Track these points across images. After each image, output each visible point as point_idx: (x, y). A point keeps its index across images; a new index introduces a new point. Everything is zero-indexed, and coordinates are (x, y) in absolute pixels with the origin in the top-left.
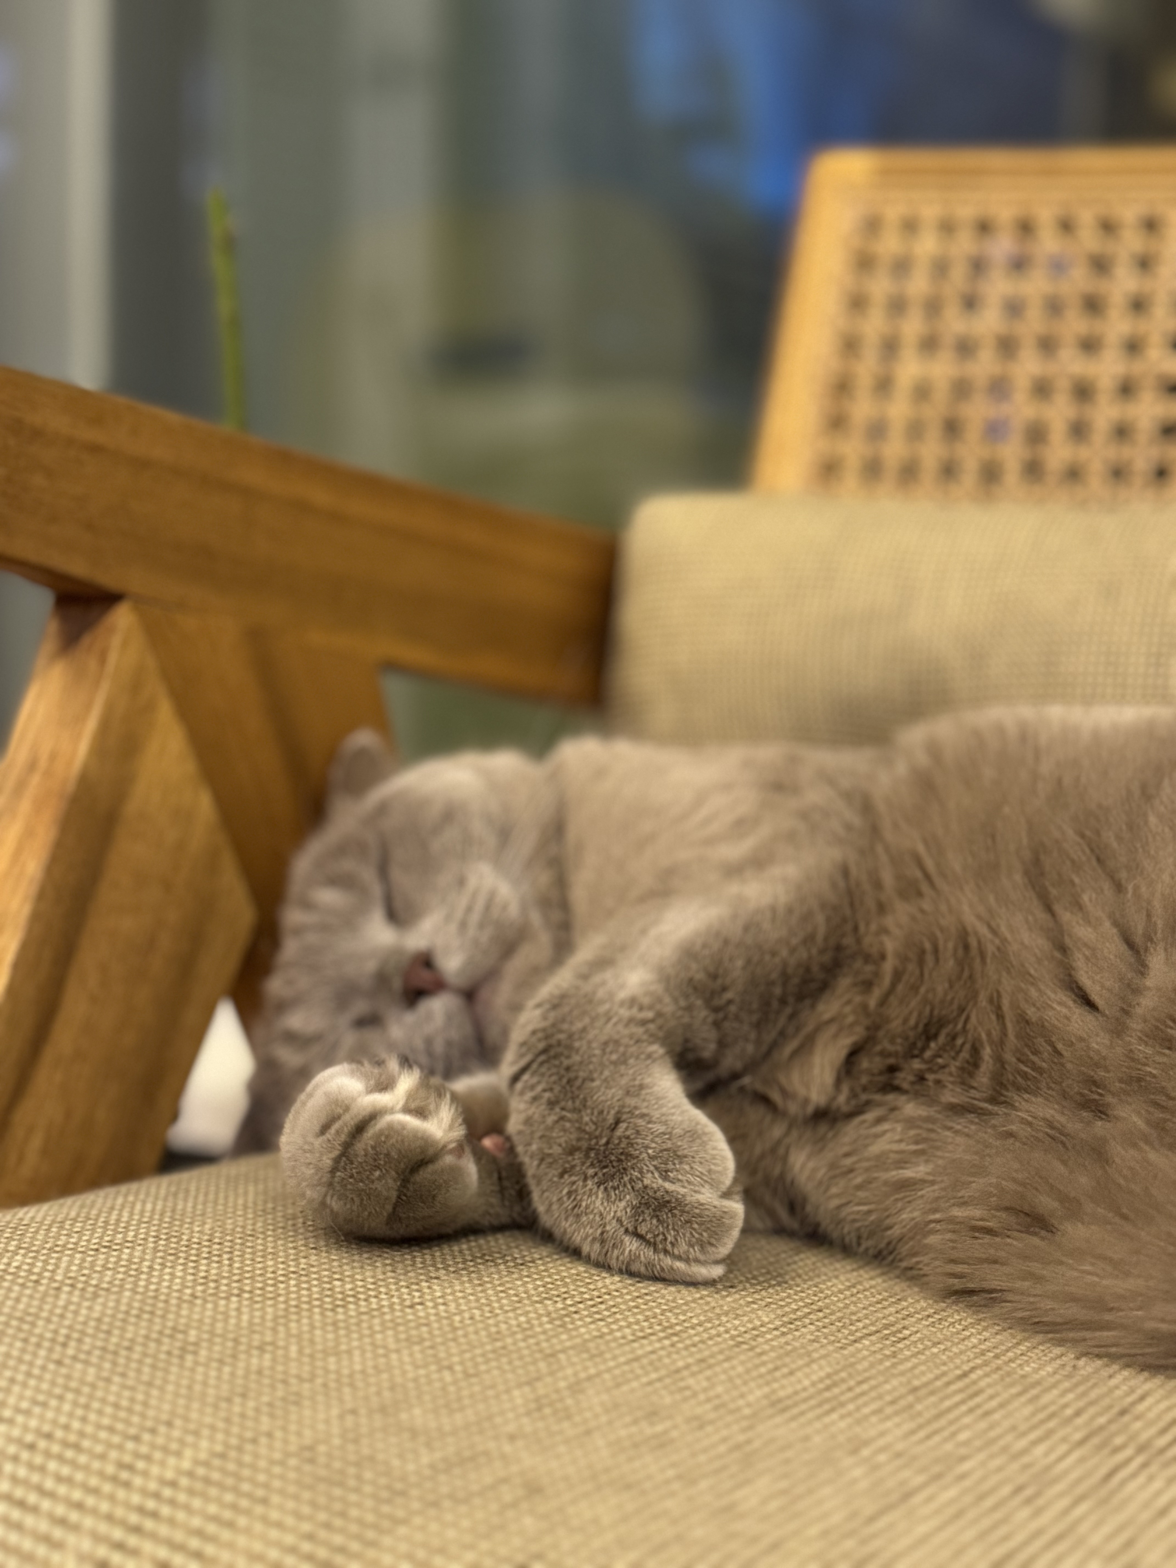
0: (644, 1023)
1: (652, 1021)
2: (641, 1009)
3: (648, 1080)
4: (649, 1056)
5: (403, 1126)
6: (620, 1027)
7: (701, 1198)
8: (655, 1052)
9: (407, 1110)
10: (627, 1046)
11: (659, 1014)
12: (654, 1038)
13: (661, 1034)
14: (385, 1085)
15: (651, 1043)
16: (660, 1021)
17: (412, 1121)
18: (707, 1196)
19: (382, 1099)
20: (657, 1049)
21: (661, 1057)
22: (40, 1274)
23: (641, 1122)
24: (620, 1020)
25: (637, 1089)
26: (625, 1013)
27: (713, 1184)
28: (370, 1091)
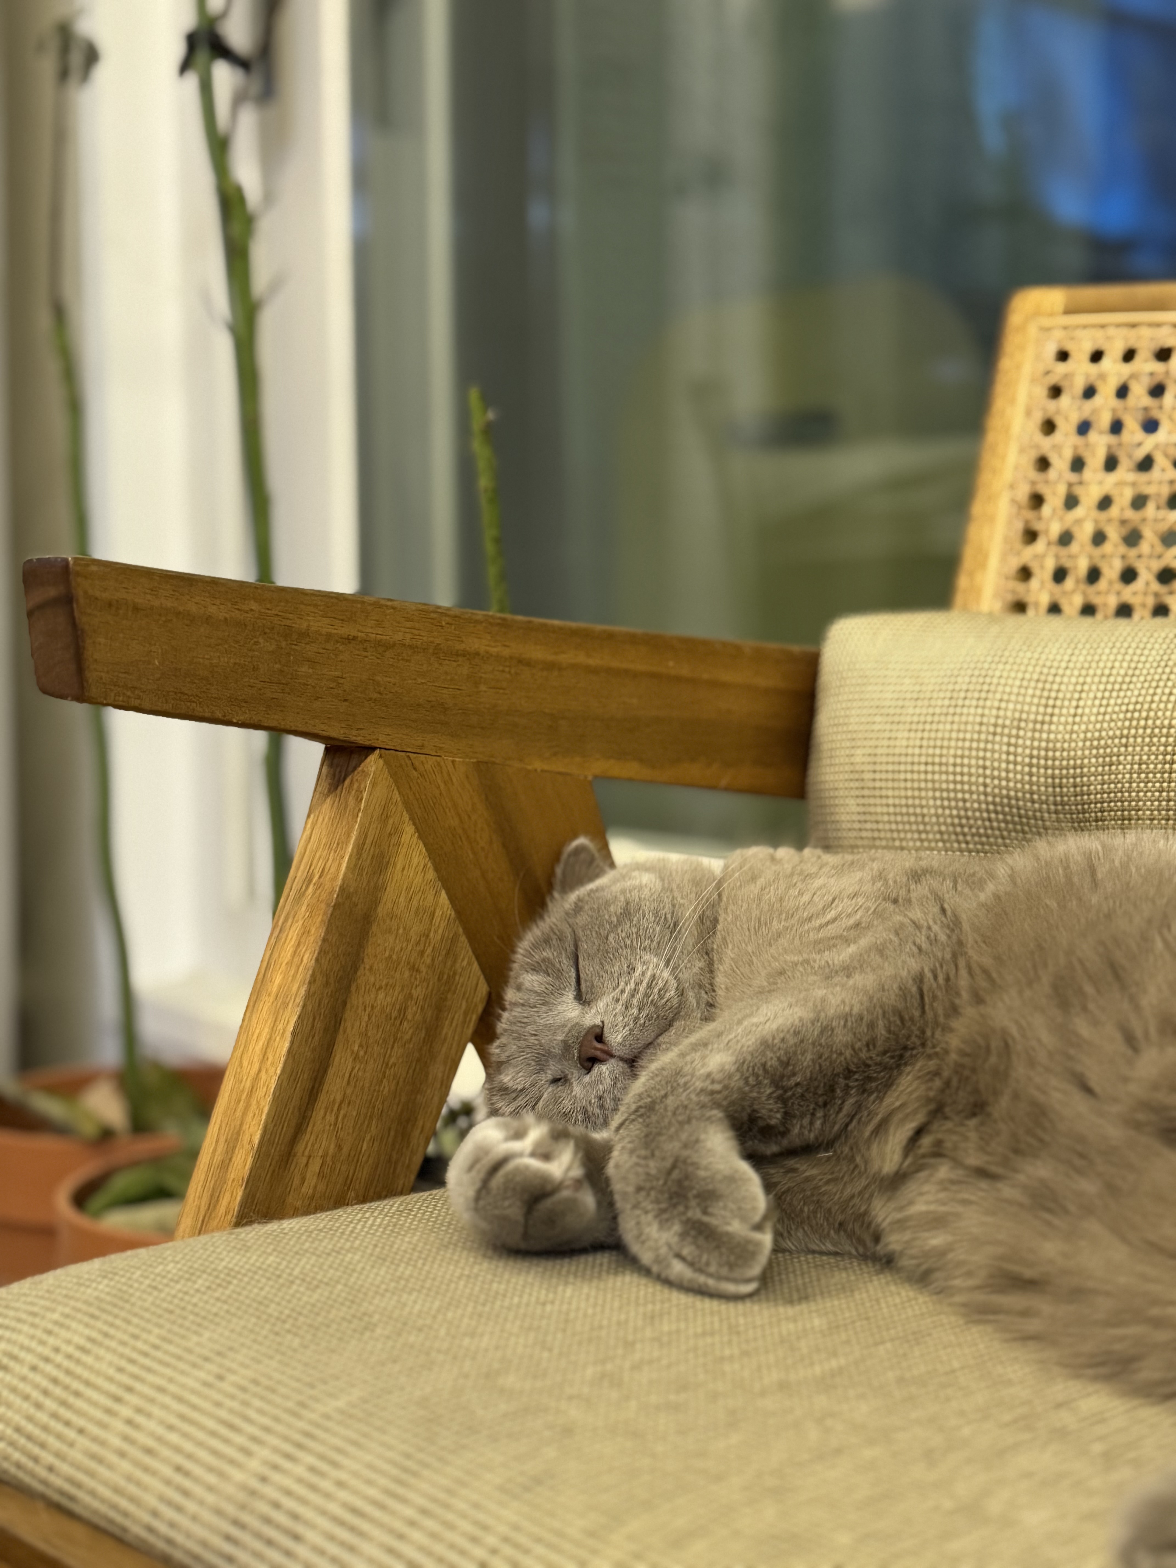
0: (712, 1093)
1: (719, 1092)
2: (713, 1082)
3: (703, 1137)
4: (709, 1118)
5: (527, 1167)
6: (693, 1096)
7: (730, 1229)
8: (715, 1115)
9: (533, 1154)
10: (692, 1110)
11: (726, 1087)
12: (717, 1105)
13: (725, 1103)
14: (519, 1135)
15: (712, 1109)
16: (726, 1093)
17: (536, 1164)
18: (736, 1227)
19: (516, 1146)
20: (717, 1113)
21: (720, 1119)
22: (283, 1271)
23: (690, 1169)
24: (695, 1090)
25: (693, 1144)
26: (699, 1085)
27: (743, 1219)
28: (508, 1139)
